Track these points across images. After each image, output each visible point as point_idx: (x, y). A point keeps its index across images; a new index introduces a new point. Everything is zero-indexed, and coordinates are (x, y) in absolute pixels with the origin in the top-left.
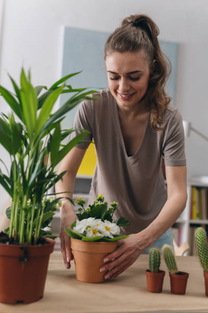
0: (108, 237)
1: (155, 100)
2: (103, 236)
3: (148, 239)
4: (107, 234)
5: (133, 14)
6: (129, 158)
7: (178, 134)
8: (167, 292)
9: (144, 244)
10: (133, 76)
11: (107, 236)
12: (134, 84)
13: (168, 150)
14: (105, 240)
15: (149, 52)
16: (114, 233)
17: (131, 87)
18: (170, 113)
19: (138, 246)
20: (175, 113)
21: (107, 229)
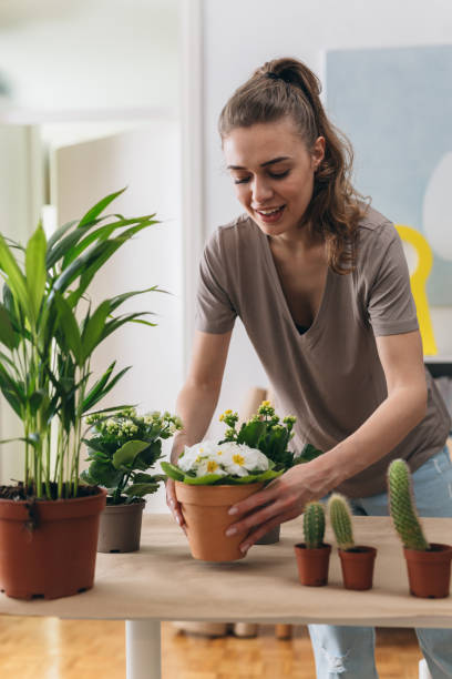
0: (236, 476)
1: (331, 215)
2: (226, 474)
3: (328, 472)
4: (236, 469)
5: (269, 59)
6: (304, 336)
7: (390, 270)
8: (335, 586)
9: (322, 481)
10: (275, 169)
11: (233, 473)
12: (281, 186)
13: (375, 305)
14: (231, 480)
15: (303, 120)
16: (250, 467)
17: (275, 193)
18: (369, 234)
19: (307, 486)
20: (379, 230)
21: (238, 460)
